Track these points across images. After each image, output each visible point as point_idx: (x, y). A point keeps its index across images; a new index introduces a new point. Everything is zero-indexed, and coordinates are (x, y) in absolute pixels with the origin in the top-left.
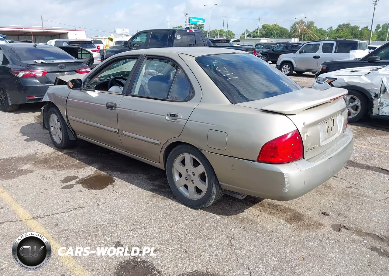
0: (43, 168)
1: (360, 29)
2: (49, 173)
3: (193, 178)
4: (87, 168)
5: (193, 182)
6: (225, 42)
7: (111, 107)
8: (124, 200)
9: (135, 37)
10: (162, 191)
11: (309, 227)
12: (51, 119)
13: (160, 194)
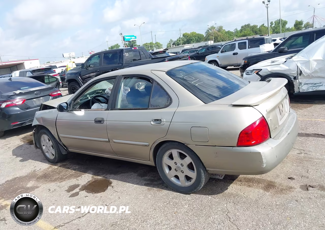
0: (46, 182)
1: (258, 27)
2: (52, 185)
3: (182, 168)
4: (84, 176)
5: (183, 172)
6: (163, 53)
7: (99, 121)
8: (127, 197)
9: (90, 59)
10: (155, 184)
11: (283, 192)
12: (42, 139)
13: (155, 187)
